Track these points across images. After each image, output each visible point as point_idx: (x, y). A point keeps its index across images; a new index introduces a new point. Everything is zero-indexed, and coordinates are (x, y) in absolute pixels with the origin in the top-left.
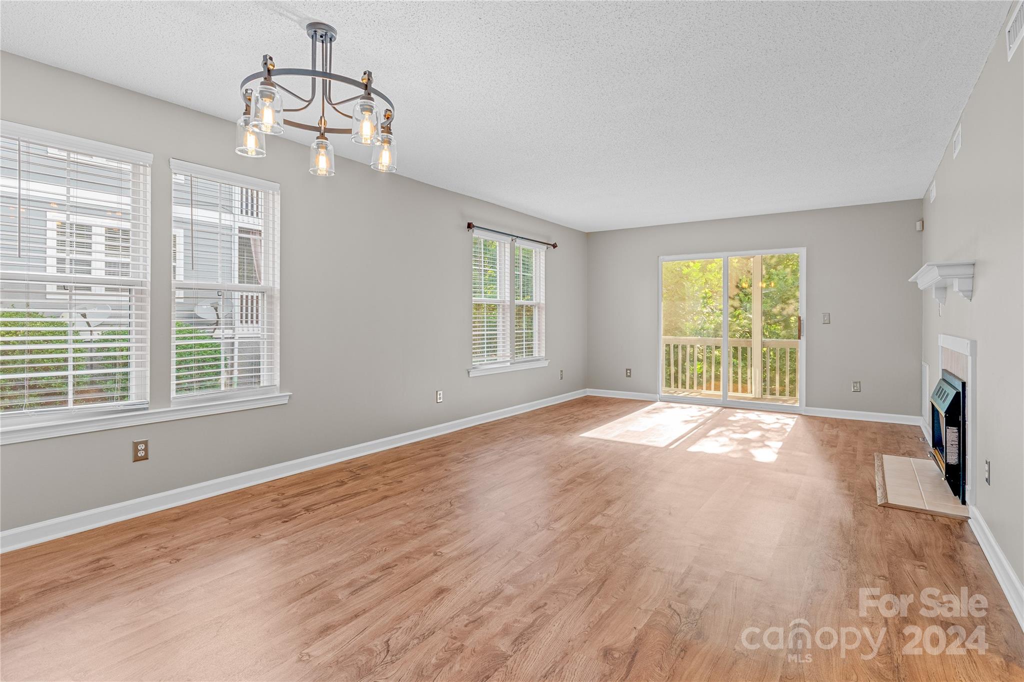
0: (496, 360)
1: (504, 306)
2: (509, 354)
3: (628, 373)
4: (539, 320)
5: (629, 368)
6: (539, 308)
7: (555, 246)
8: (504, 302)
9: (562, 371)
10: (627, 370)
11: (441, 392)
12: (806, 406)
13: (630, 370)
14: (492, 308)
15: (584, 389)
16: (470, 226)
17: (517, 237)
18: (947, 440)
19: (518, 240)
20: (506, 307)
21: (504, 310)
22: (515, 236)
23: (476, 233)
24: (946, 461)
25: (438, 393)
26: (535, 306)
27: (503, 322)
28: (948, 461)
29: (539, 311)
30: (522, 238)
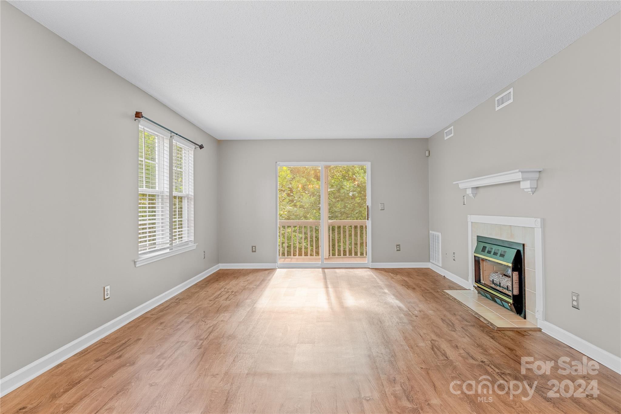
0: (155, 247)
1: (162, 196)
2: (168, 241)
3: (254, 250)
4: (188, 209)
5: (254, 245)
6: (188, 199)
7: (201, 147)
8: (163, 192)
9: (204, 252)
10: (252, 247)
11: (108, 287)
12: (372, 262)
13: (255, 247)
14: (152, 197)
15: (217, 264)
16: (138, 115)
17: (177, 134)
18: (513, 280)
19: (176, 137)
20: (165, 197)
21: (162, 200)
22: (175, 133)
23: (142, 125)
24: (513, 293)
25: (106, 288)
26: (185, 197)
27: (162, 211)
28: (514, 293)
29: (188, 202)
30: (180, 136)
